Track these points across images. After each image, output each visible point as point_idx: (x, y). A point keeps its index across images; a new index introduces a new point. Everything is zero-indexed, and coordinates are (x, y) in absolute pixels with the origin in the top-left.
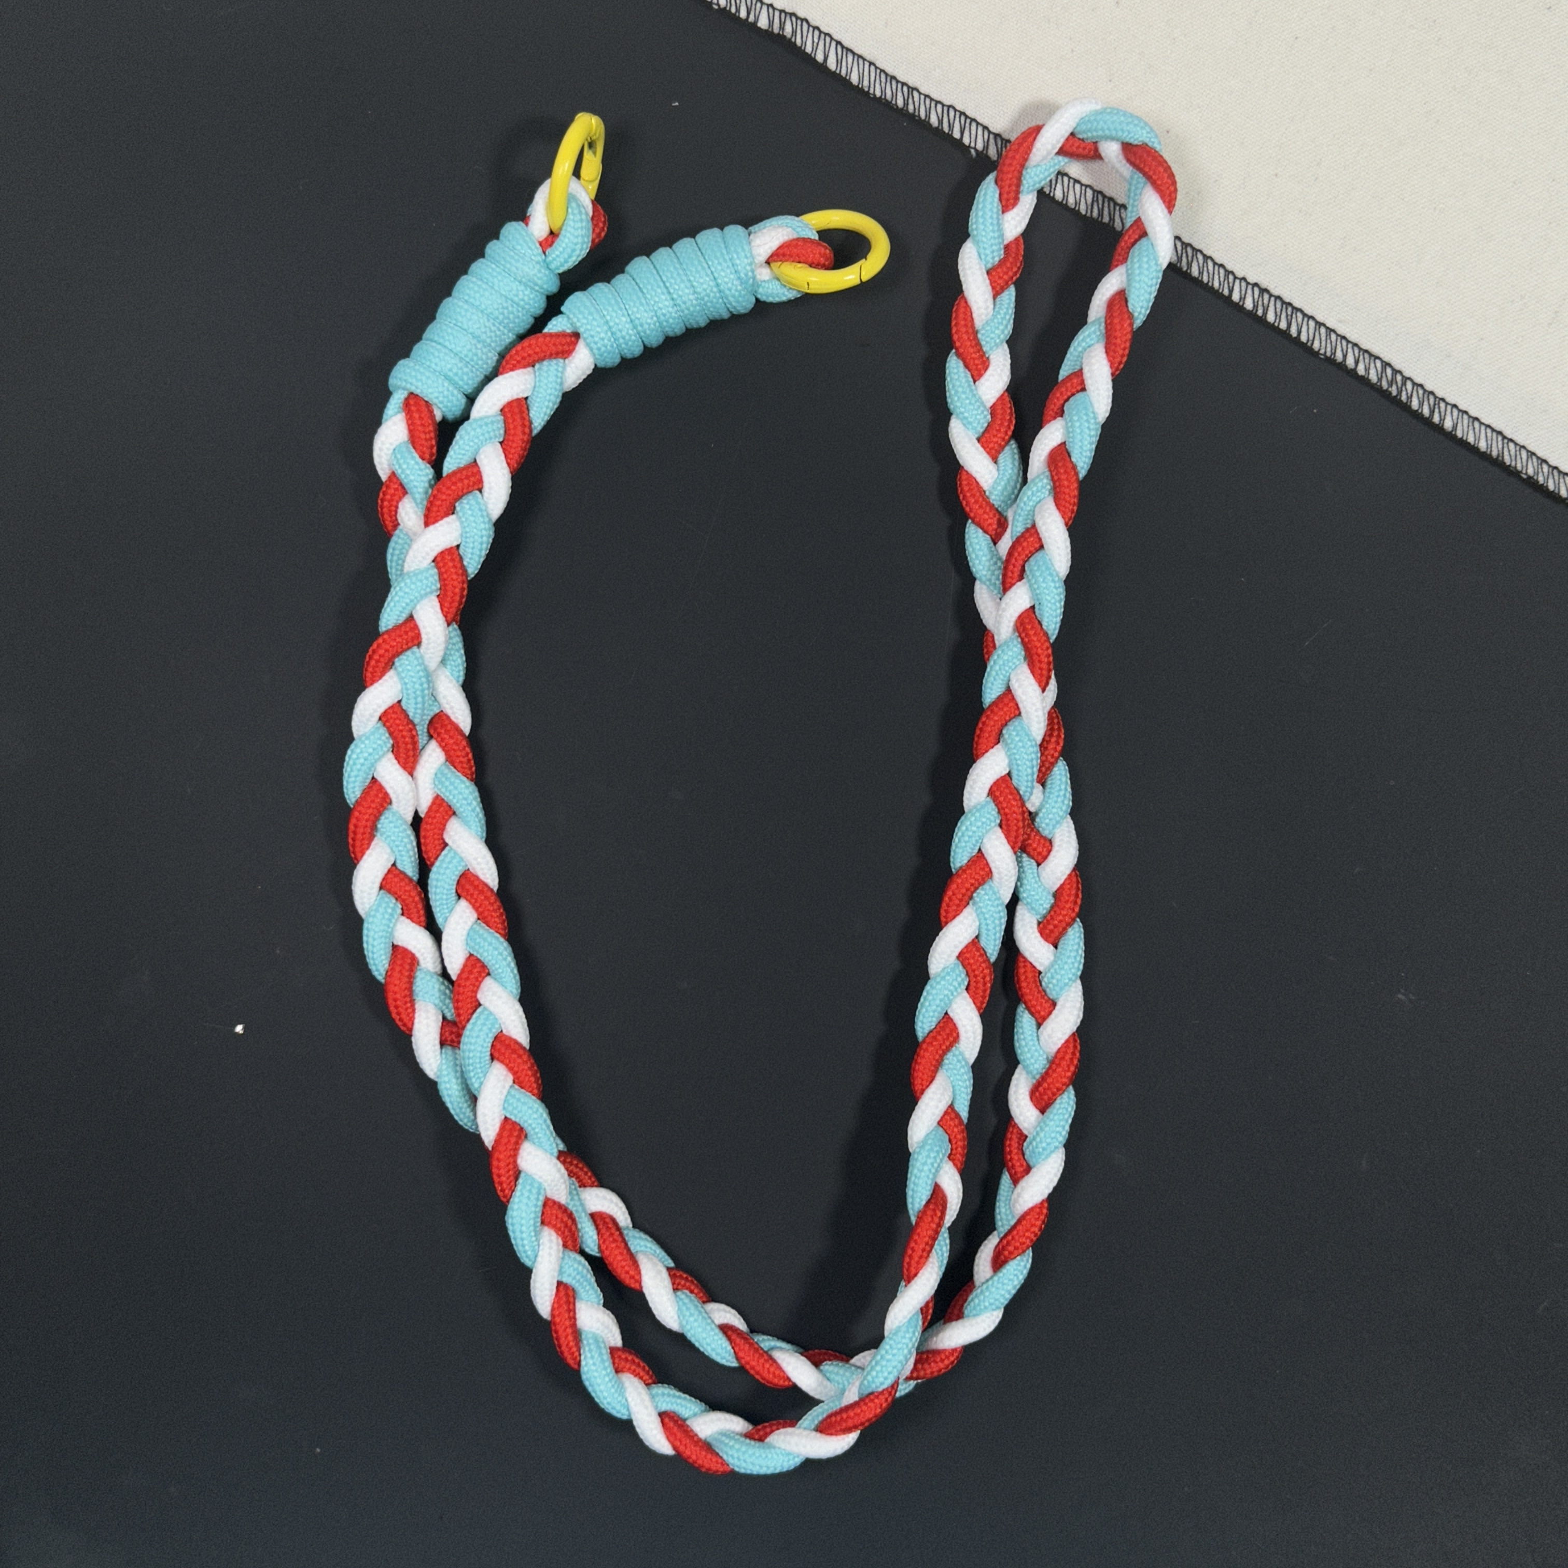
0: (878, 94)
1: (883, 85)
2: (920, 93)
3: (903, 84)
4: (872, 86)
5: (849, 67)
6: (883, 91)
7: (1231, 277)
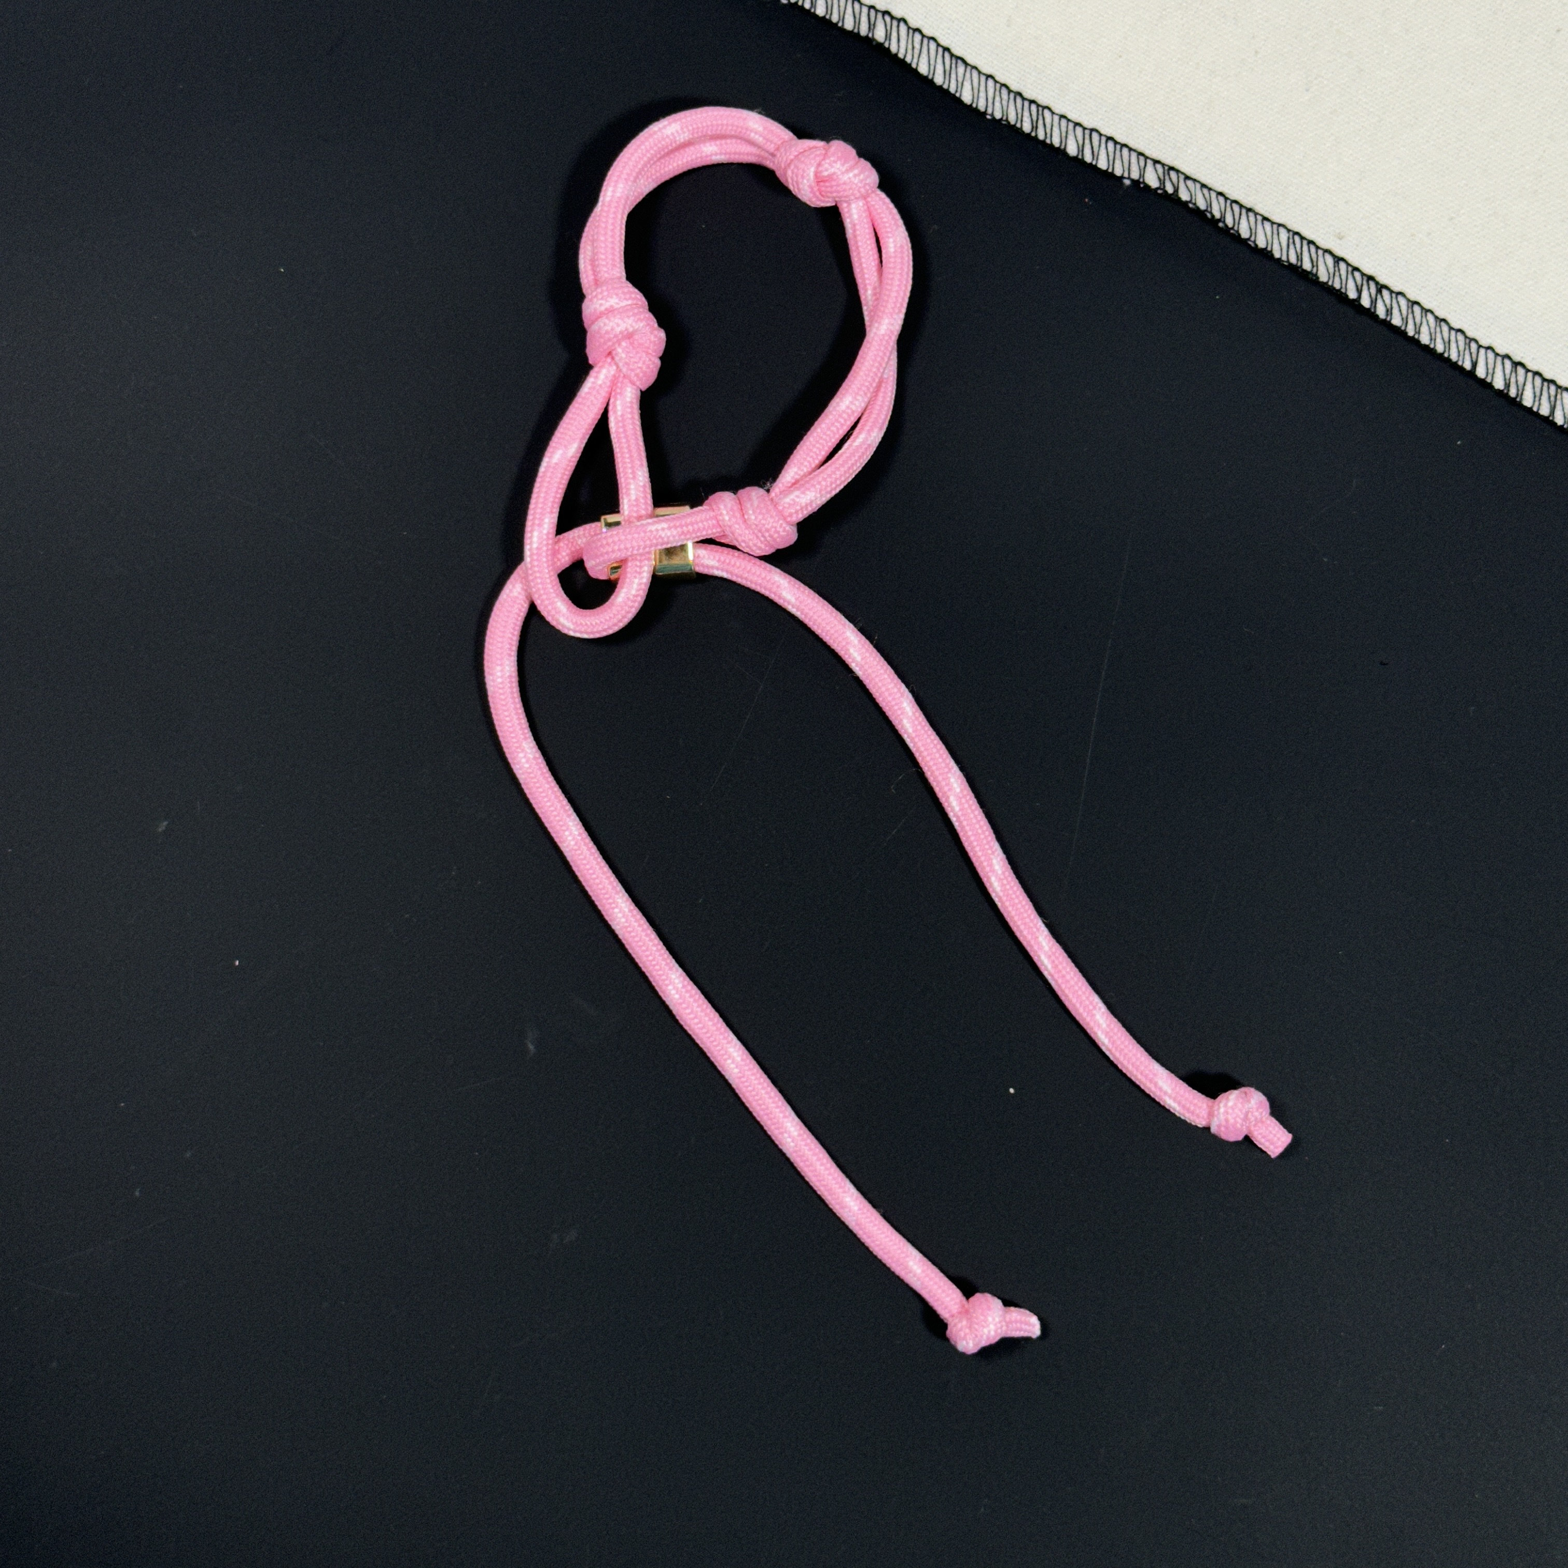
0: (998, 115)
1: (1005, 103)
2: (1053, 113)
3: (1032, 102)
4: (990, 104)
5: (960, 80)
6: (1005, 112)
7: (1474, 346)
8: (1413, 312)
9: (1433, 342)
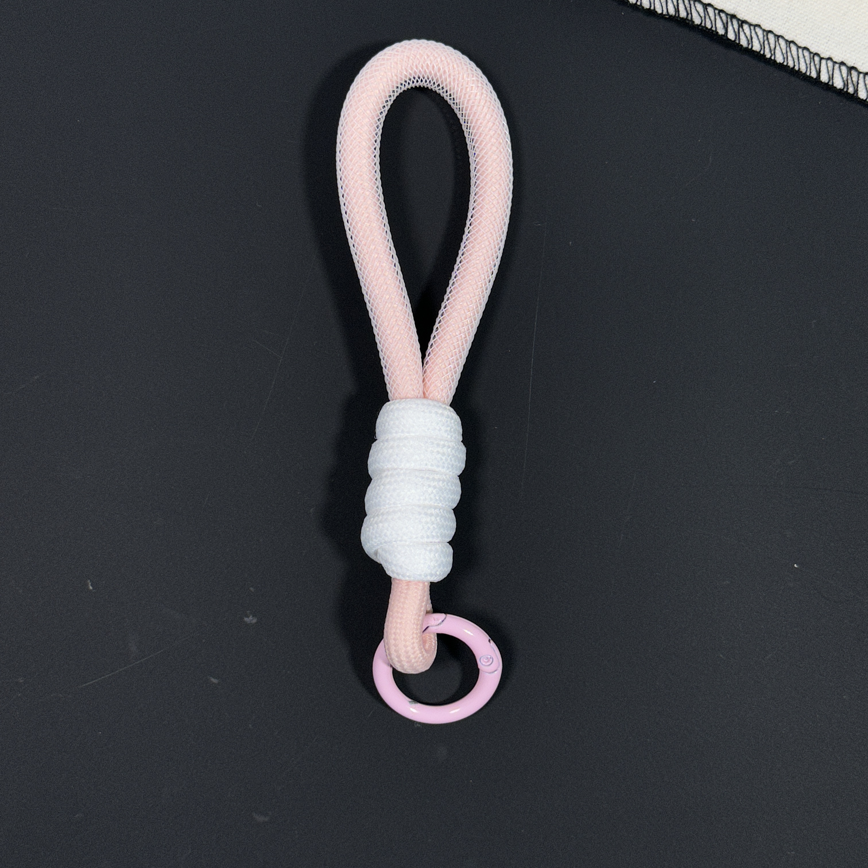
8: (768, 39)
9: (786, 60)
